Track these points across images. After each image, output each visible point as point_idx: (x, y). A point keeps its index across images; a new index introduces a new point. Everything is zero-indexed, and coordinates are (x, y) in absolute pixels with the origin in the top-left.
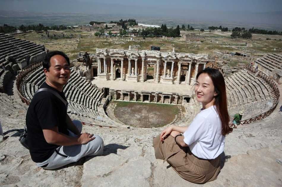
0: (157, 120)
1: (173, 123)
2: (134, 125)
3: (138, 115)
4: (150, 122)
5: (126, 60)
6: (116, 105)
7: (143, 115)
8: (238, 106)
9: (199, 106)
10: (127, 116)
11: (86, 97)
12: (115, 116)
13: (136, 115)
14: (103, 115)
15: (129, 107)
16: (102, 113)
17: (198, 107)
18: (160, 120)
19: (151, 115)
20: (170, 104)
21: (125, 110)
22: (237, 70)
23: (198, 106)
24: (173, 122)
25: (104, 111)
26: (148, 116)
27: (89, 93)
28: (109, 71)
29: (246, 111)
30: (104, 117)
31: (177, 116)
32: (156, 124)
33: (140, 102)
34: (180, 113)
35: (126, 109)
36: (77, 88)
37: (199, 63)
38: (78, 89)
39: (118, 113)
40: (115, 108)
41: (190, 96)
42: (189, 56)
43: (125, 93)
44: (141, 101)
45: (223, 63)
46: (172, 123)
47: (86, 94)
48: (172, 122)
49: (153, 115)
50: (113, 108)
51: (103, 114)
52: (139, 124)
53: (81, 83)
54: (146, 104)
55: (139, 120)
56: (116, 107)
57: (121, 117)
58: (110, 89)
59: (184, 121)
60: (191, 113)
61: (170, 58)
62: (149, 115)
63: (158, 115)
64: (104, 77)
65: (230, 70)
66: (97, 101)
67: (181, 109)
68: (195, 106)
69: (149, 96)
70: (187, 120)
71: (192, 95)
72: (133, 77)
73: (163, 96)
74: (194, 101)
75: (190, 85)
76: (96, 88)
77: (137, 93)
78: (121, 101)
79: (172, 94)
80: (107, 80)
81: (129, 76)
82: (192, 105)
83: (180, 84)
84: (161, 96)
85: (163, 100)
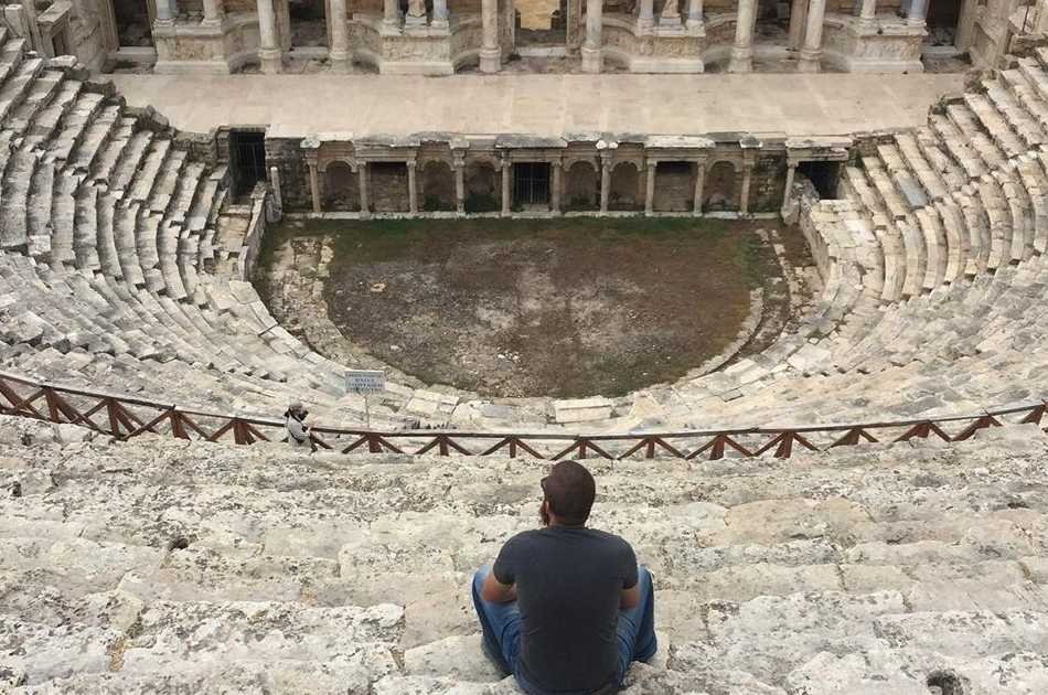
0: (635, 333)
1: (743, 348)
2: (484, 384)
3: (499, 308)
4: (590, 354)
6: (327, 254)
7: (531, 305)
9: (910, 219)
10: (421, 325)
11: (110, 212)
12: (344, 333)
13: (484, 314)
14: (259, 331)
15: (426, 262)
16: (246, 315)
17: (900, 224)
18: (654, 331)
19: (585, 305)
20: (697, 214)
21: (400, 282)
23: (903, 218)
24: (741, 343)
25: (259, 306)
26: (568, 310)
27: (123, 180)
30: (267, 342)
31: (765, 296)
32: (631, 363)
33: (495, 215)
34: (778, 272)
35: (407, 277)
36: (29, 148)
38: (40, 154)
39: (357, 307)
40: (326, 274)
41: (840, 153)
43: (385, 157)
44: (498, 208)
46: (735, 347)
47: (103, 188)
48: (734, 339)
49: (599, 306)
50: (313, 276)
51: (259, 323)
52: (518, 373)
53: (49, 103)
54: (537, 226)
55: (512, 342)
56: (329, 267)
57: (385, 336)
58: (270, 134)
59: (824, 330)
60: (862, 269)
62: (575, 305)
63: (629, 297)
64: (207, 44)
66: (192, 233)
67: (779, 248)
68: (880, 219)
69: (556, 174)
70: (844, 323)
71: (849, 140)
72: (422, 39)
73: (653, 162)
74: (871, 184)
75: (827, 66)
76: (163, 138)
77: (466, 152)
78: (356, 216)
79: (709, 142)
80: (234, 71)
81: (395, 32)
82: (856, 214)
83: (757, 64)
84: (638, 162)
85: (650, 192)
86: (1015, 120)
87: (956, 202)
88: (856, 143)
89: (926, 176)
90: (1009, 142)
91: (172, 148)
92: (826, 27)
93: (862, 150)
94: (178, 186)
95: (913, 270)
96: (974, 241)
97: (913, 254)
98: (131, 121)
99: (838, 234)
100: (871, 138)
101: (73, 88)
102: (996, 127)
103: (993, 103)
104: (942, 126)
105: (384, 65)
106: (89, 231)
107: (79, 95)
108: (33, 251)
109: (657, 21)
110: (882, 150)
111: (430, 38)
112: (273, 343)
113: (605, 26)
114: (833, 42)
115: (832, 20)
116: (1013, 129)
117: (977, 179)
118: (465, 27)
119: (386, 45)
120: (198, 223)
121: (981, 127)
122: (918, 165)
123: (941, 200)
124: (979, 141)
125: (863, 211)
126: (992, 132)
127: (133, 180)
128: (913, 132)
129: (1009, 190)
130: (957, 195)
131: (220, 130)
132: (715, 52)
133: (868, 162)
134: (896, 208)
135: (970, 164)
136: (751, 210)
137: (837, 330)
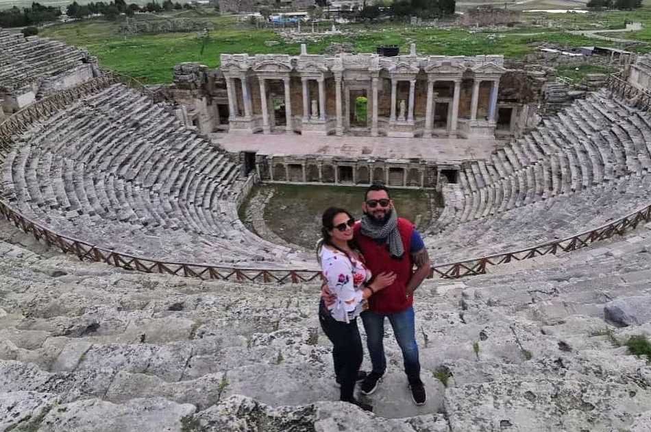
2: (308, 244)
5: (295, 80)
6: (271, 195)
8: (576, 192)
9: (478, 192)
10: (293, 222)
11: (191, 177)
12: (266, 223)
14: (231, 221)
15: (303, 199)
16: (230, 215)
17: (474, 193)
20: (405, 187)
21: (292, 206)
22: (583, 92)
27: (202, 167)
28: (256, 110)
29: (595, 203)
30: (232, 225)
33: (333, 184)
34: (430, 209)
35: (295, 204)
36: (169, 155)
37: (481, 80)
38: (173, 157)
39: (274, 214)
40: (268, 202)
41: (457, 167)
42: (454, 64)
43: (294, 162)
44: (334, 182)
45: (545, 76)
47: (192, 169)
50: (263, 202)
51: (233, 218)
53: (183, 141)
54: (348, 190)
56: (270, 200)
57: (280, 225)
58: (258, 153)
59: (436, 232)
60: (457, 210)
61: (403, 70)
64: (246, 124)
65: (564, 94)
66: (222, 186)
67: (432, 200)
68: (467, 191)
69: (354, 170)
70: (444, 230)
71: (460, 163)
72: (316, 124)
73: (388, 168)
74: (467, 179)
75: (459, 136)
76: (222, 154)
77: (322, 162)
78: (284, 182)
79: (408, 161)
80: (255, 133)
81: (307, 121)
82: (459, 189)
83: (434, 135)
84: (383, 167)
85: (387, 179)
86: (519, 157)
87: (494, 186)
88: (463, 164)
89: (486, 176)
90: (516, 165)
91: (225, 157)
92: (459, 123)
93: (465, 166)
94: (222, 170)
95: (473, 211)
96: (497, 201)
97: (475, 205)
98: (211, 148)
99: (452, 196)
100: (469, 162)
101: (194, 136)
102: (513, 160)
103: (513, 151)
104: (495, 159)
105: (303, 132)
106: (180, 183)
107: (195, 139)
108: (154, 189)
109: (397, 119)
110: (473, 166)
111: (319, 124)
112: (235, 225)
113: (379, 121)
114: (462, 128)
115: (462, 120)
116: (518, 160)
117: (503, 178)
118: (332, 120)
119: (304, 125)
120: (225, 182)
121: (507, 159)
122: (484, 172)
123: (490, 186)
124: (506, 164)
125: (462, 189)
126: (511, 161)
127: (205, 167)
128: (484, 160)
129: (513, 183)
130: (495, 183)
131: (242, 152)
132: (419, 131)
133: (468, 171)
134: (473, 188)
135: (501, 173)
136: (425, 186)
137: (441, 232)
